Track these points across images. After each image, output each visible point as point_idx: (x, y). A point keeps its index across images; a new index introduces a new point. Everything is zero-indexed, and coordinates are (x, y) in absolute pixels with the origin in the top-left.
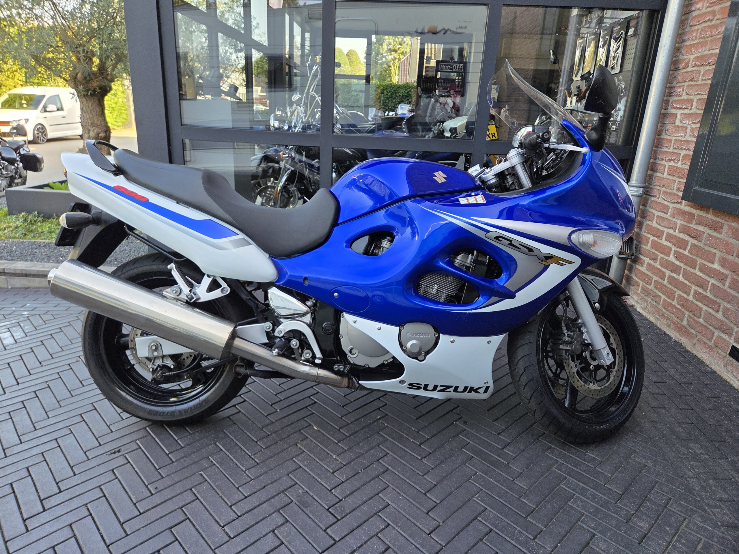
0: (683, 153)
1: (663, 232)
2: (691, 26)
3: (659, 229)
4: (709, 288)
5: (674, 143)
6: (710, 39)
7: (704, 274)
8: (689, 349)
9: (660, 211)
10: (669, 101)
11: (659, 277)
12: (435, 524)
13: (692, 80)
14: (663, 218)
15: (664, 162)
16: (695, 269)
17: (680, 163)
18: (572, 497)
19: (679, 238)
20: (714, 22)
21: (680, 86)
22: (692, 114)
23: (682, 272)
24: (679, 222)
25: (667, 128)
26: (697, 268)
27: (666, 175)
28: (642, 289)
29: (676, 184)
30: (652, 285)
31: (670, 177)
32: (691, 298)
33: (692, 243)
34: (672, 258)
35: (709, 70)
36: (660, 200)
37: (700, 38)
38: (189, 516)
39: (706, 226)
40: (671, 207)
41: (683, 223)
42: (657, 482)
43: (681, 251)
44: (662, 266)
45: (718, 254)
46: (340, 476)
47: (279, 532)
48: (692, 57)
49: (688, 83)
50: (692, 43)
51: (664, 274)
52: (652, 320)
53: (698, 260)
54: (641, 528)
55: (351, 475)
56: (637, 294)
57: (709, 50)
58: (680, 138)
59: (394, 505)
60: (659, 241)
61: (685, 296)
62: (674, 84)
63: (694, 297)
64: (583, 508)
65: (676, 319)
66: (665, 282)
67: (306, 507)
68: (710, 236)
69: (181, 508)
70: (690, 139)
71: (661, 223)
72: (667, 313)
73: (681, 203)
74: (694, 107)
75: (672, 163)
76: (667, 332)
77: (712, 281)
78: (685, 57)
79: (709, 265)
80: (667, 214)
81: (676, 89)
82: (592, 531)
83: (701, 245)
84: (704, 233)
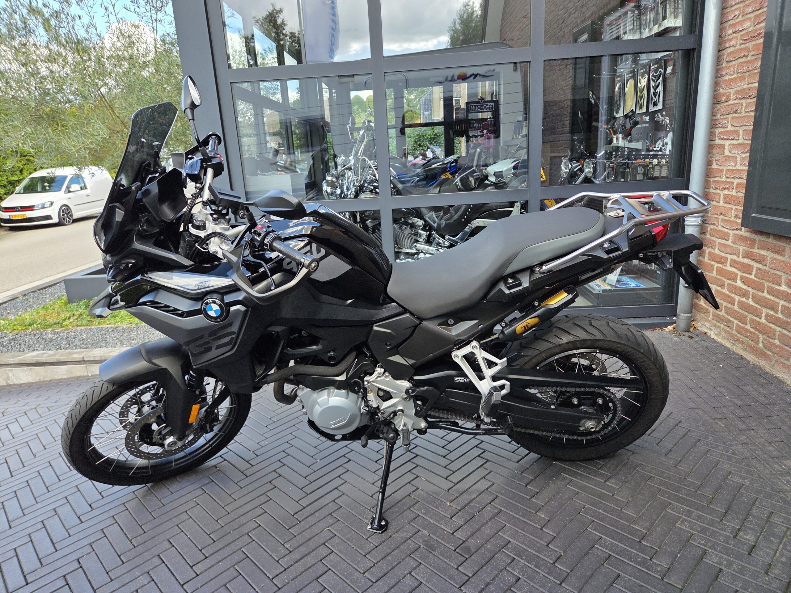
0: (736, 181)
1: (727, 258)
2: (727, 62)
3: (722, 257)
4: (780, 309)
5: (726, 173)
6: (747, 74)
7: (773, 296)
8: (769, 371)
9: (721, 238)
10: (715, 132)
11: (729, 303)
12: (557, 555)
13: (736, 112)
14: (725, 245)
15: (718, 191)
16: (763, 292)
17: (734, 191)
18: (679, 519)
19: (743, 263)
20: (749, 58)
21: (724, 119)
22: (740, 144)
23: (751, 296)
24: (742, 249)
25: (717, 159)
26: (766, 291)
27: (721, 203)
28: (713, 315)
29: (733, 211)
30: (723, 311)
31: (726, 205)
32: (763, 320)
33: (757, 268)
34: (739, 283)
35: (751, 102)
36: (720, 228)
37: (738, 73)
38: (330, 567)
39: (768, 249)
40: (731, 234)
41: (745, 248)
42: (757, 498)
43: (748, 276)
44: (730, 292)
45: (784, 276)
46: (458, 521)
47: (416, 574)
48: (732, 91)
49: (732, 115)
50: (730, 77)
51: (734, 299)
52: (728, 345)
53: (765, 283)
54: (749, 541)
55: (468, 518)
56: (709, 321)
57: (748, 84)
58: (731, 168)
59: (515, 542)
60: (724, 267)
61: (757, 319)
62: (718, 116)
63: (766, 319)
64: (691, 528)
65: (751, 342)
66: (736, 307)
67: (434, 550)
68: (774, 259)
69: (321, 561)
70: (741, 168)
71: (723, 250)
72: (742, 337)
73: (740, 229)
74: (740, 138)
75: (726, 192)
76: (745, 356)
77: (782, 303)
78: (726, 91)
79: (777, 287)
80: (728, 240)
81: (720, 121)
82: (704, 547)
83: (766, 268)
84: (767, 257)
